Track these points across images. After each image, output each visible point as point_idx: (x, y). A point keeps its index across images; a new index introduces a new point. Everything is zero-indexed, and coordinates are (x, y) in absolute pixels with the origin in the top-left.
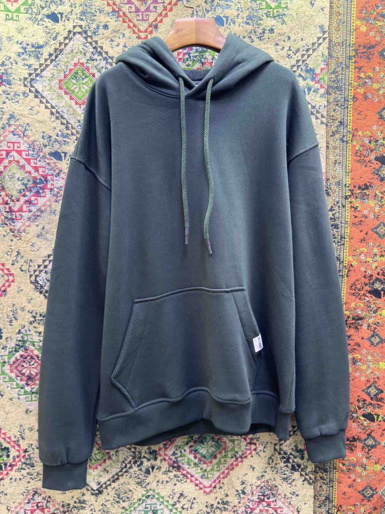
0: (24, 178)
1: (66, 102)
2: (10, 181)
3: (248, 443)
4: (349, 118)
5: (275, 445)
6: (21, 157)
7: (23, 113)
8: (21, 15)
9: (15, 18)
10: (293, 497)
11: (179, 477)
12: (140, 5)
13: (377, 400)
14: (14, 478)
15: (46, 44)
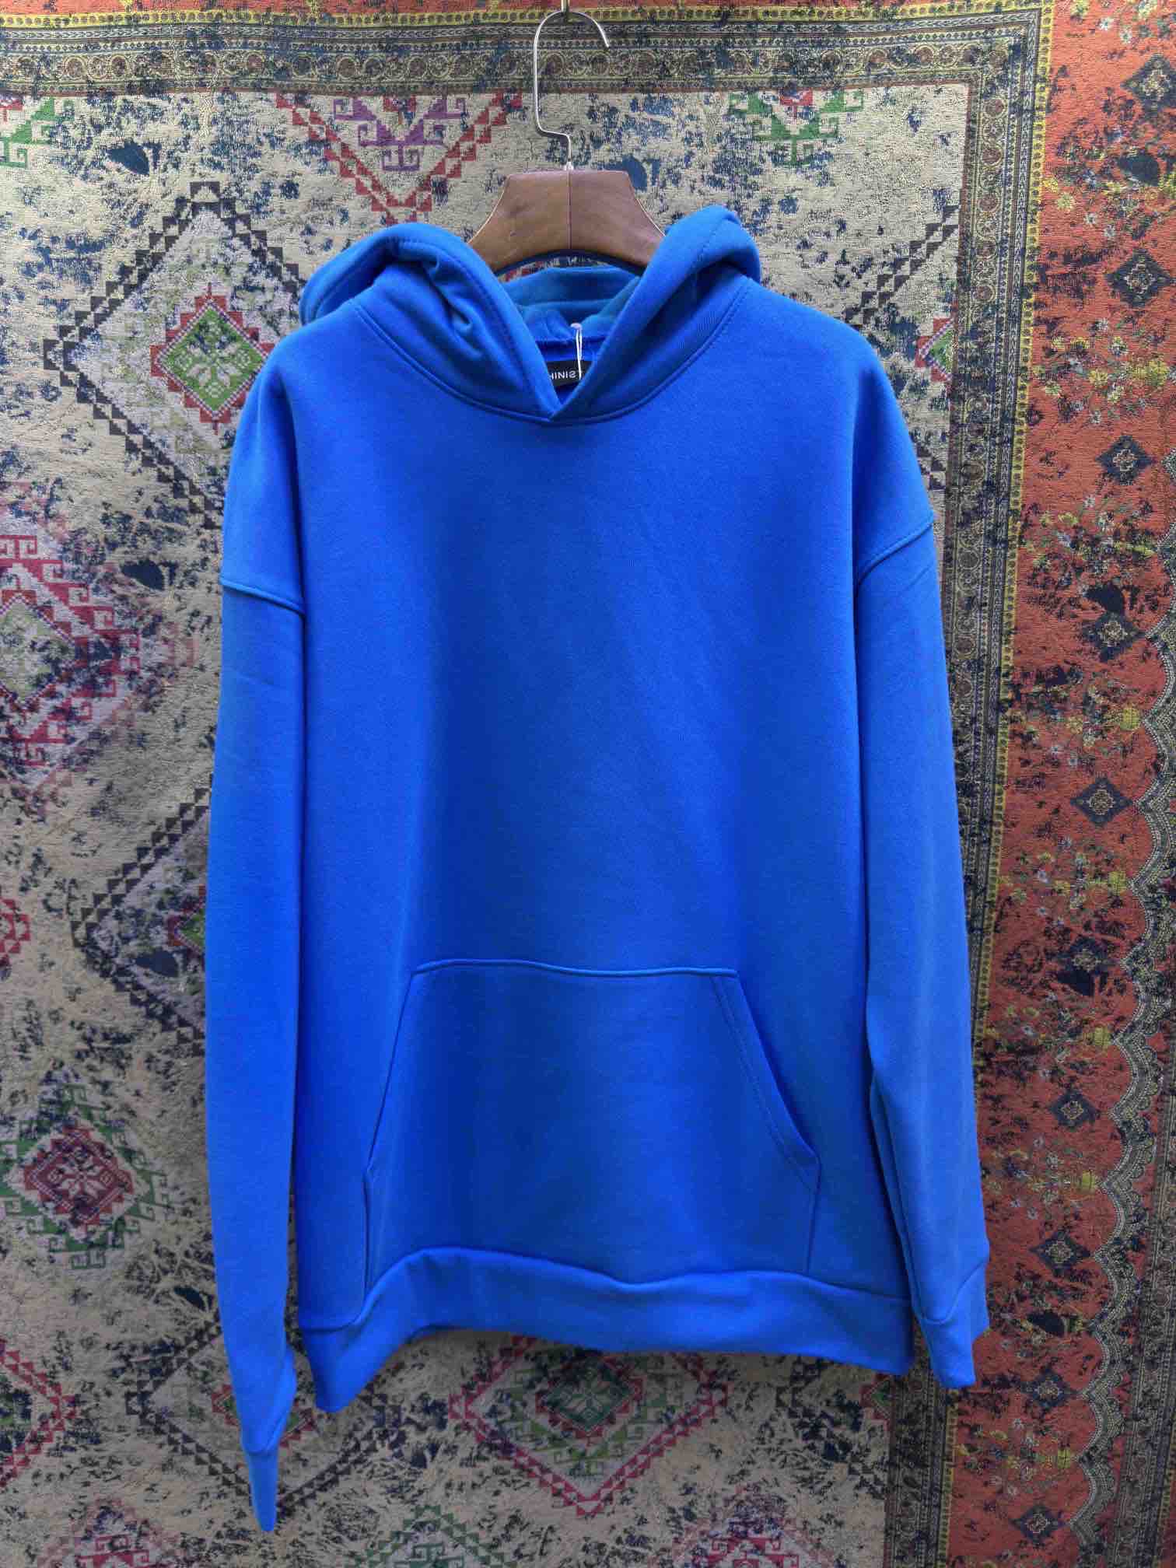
0: (48, 642)
1: (174, 414)
2: (8, 651)
3: (703, 1386)
4: (1014, 472)
5: (780, 1390)
6: (41, 579)
7: (43, 447)
8: (33, 150)
9: (13, 158)
10: (828, 1527)
11: (507, 1473)
12: (393, 121)
13: (1073, 1276)
14: (44, 1472)
15: (112, 236)
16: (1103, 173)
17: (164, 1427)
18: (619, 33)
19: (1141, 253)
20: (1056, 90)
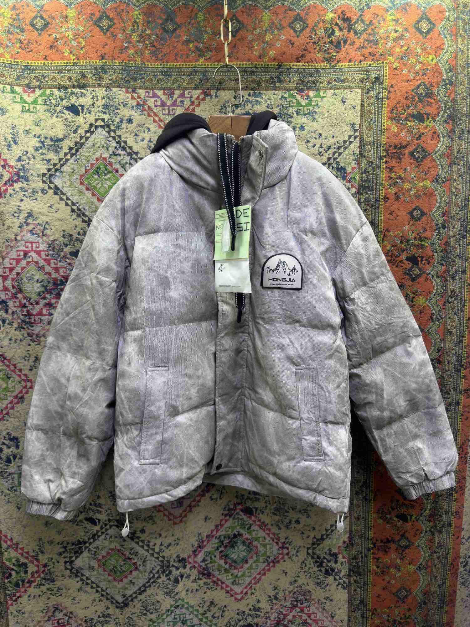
0: (43, 280)
1: (88, 198)
2: (28, 283)
3: (280, 548)
4: (380, 218)
5: (308, 549)
6: (40, 257)
7: (41, 211)
8: (38, 107)
9: (32, 110)
10: (327, 602)
11: (209, 584)
12: (166, 99)
14: (33, 595)
15: (66, 137)
16: (406, 119)
17: (79, 574)
18: (244, 71)
19: (419, 145)
20: (389, 92)
